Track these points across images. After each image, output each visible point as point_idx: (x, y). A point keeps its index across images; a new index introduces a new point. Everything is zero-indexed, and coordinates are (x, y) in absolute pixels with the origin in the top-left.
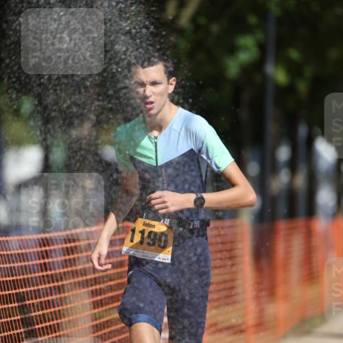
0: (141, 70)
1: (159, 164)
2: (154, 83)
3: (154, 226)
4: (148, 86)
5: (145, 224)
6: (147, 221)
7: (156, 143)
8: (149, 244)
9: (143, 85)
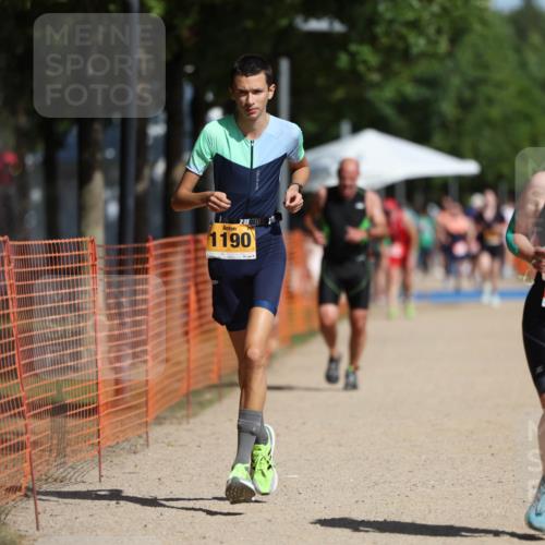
0: (244, 79)
1: (255, 166)
2: (256, 92)
3: (234, 229)
4: (250, 94)
5: (225, 228)
6: (227, 225)
7: (252, 148)
8: (232, 246)
9: (246, 93)
